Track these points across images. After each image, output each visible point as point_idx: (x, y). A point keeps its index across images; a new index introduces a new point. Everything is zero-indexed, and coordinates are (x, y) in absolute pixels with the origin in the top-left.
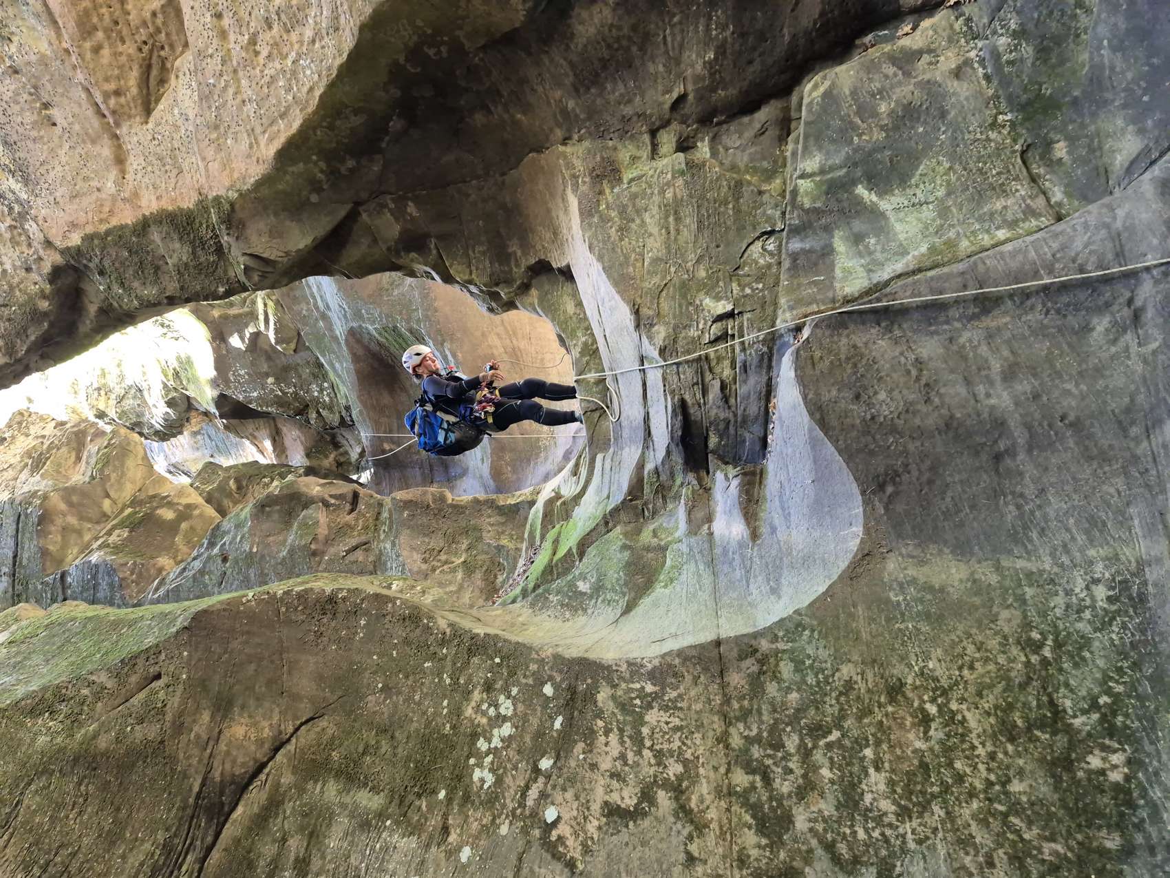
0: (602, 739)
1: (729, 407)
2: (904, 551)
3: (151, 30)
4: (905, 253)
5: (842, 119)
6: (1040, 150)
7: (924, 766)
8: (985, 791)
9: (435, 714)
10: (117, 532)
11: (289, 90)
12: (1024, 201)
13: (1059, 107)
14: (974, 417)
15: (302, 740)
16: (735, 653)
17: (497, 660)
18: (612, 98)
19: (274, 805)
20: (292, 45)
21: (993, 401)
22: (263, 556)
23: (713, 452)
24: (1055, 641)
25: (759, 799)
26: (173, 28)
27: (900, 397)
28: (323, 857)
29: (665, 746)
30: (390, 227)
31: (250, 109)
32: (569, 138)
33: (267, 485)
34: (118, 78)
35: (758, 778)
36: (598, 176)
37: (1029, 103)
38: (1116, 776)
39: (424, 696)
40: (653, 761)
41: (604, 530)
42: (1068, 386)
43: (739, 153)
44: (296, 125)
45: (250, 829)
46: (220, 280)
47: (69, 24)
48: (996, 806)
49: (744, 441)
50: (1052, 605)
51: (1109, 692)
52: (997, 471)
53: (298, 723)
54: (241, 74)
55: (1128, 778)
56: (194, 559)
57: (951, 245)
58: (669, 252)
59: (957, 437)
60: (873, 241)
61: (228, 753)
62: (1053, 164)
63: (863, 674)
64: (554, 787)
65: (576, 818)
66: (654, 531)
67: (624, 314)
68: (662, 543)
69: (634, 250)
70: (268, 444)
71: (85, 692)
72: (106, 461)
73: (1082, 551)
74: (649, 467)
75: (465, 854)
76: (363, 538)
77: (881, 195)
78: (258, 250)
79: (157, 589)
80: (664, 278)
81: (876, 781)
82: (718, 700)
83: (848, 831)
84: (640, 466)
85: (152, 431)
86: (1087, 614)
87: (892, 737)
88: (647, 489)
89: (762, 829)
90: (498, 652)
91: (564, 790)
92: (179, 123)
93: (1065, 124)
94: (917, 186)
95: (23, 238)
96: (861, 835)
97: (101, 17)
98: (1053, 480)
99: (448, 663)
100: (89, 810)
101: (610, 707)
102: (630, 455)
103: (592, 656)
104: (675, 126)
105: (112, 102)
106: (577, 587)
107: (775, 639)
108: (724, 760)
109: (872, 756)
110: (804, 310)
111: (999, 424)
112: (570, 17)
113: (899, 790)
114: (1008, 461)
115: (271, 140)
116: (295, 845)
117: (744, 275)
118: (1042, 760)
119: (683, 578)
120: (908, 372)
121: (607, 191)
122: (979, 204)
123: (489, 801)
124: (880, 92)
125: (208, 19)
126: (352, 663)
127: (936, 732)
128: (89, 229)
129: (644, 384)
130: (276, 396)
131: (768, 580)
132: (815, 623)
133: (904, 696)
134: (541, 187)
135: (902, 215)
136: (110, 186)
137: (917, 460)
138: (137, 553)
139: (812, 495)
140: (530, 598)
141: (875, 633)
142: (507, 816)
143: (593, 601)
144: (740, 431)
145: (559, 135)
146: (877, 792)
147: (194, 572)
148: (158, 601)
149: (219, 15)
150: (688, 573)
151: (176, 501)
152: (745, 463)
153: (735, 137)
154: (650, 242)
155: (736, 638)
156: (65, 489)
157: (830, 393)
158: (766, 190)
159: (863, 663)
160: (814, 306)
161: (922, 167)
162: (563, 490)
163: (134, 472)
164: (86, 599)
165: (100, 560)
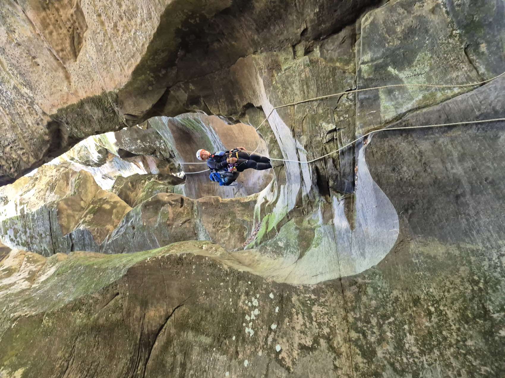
0: (296, 317)
1: (337, 169)
2: (417, 239)
3: (72, 22)
4: (412, 99)
5: (380, 35)
6: (473, 48)
7: (430, 333)
8: (456, 344)
9: (227, 304)
10: (88, 216)
11: (134, 46)
12: (466, 73)
13: (482, 27)
14: (446, 178)
15: (177, 315)
16: (348, 283)
17: (250, 283)
18: (274, 33)
19: (169, 342)
20: (132, 26)
21: (454, 171)
22: (148, 227)
23: (331, 187)
24: (485, 280)
25: (362, 344)
26: (80, 20)
27: (412, 169)
28: (191, 363)
29: (322, 321)
30: (183, 96)
31: (118, 54)
32: (257, 51)
33: (144, 183)
34: (62, 44)
35: (361, 335)
36: (271, 69)
37: (468, 25)
39: (222, 297)
40: (317, 327)
41: (287, 220)
42: (489, 164)
43: (333, 53)
44: (139, 60)
45: (161, 352)
46: (116, 124)
47: (38, 24)
48: (461, 350)
49: (344, 183)
50: (483, 265)
52: (457, 203)
53: (174, 308)
54: (112, 40)
56: (121, 227)
59: (439, 188)
60: (397, 93)
61: (149, 322)
62: (480, 55)
63: (402, 294)
64: (278, 336)
65: (288, 350)
66: (309, 221)
67: (287, 131)
68: (313, 227)
69: (290, 102)
70: (141, 164)
72: (79, 185)
73: (496, 241)
74: (304, 194)
75: (246, 363)
76: (188, 218)
77: (399, 71)
78: (130, 112)
80: (304, 114)
81: (410, 339)
82: (342, 302)
83: (399, 359)
84: (300, 193)
85: (94, 163)
86: (499, 270)
87: (416, 321)
88: (304, 203)
89: (364, 355)
90: (250, 279)
91: (282, 338)
92: (90, 60)
93: (485, 35)
94: (416, 66)
95: (34, 112)
96: (405, 360)
97: (50, 19)
98: (483, 208)
99: (230, 283)
100: (100, 347)
101: (297, 304)
102: (296, 187)
103: (288, 282)
104: (303, 42)
105: (61, 54)
106: (278, 244)
107: (364, 278)
108: (346, 327)
109: (408, 329)
110: (367, 128)
111: (458, 182)
113: (420, 343)
114: (462, 199)
115: (129, 67)
116: (180, 358)
117: (339, 111)
118: (480, 332)
119: (323, 243)
120: (416, 158)
121: (276, 75)
122: (445, 74)
123: (253, 342)
124: (397, 21)
125: (95, 17)
126: (192, 284)
127: (434, 319)
128: (60, 107)
129: (299, 159)
130: (142, 148)
131: (360, 249)
132: (381, 272)
133: (421, 304)
134: (246, 71)
135: (410, 80)
136: (65, 89)
137: (422, 198)
138: (97, 224)
139: (376, 212)
140: (259, 247)
141: (407, 277)
142: (261, 348)
143: (286, 251)
144: (343, 179)
145: (252, 50)
146: (411, 343)
147: (122, 233)
148: (109, 245)
149: (99, 15)
150: (325, 241)
151: (109, 200)
152: (346, 193)
153: (331, 45)
154: (297, 98)
155: (348, 277)
156: (65, 199)
157: (381, 168)
158: (347, 70)
159: (402, 289)
160: (372, 126)
161: (418, 57)
162: (268, 199)
163: (91, 188)
164: (81, 244)
165: (84, 229)
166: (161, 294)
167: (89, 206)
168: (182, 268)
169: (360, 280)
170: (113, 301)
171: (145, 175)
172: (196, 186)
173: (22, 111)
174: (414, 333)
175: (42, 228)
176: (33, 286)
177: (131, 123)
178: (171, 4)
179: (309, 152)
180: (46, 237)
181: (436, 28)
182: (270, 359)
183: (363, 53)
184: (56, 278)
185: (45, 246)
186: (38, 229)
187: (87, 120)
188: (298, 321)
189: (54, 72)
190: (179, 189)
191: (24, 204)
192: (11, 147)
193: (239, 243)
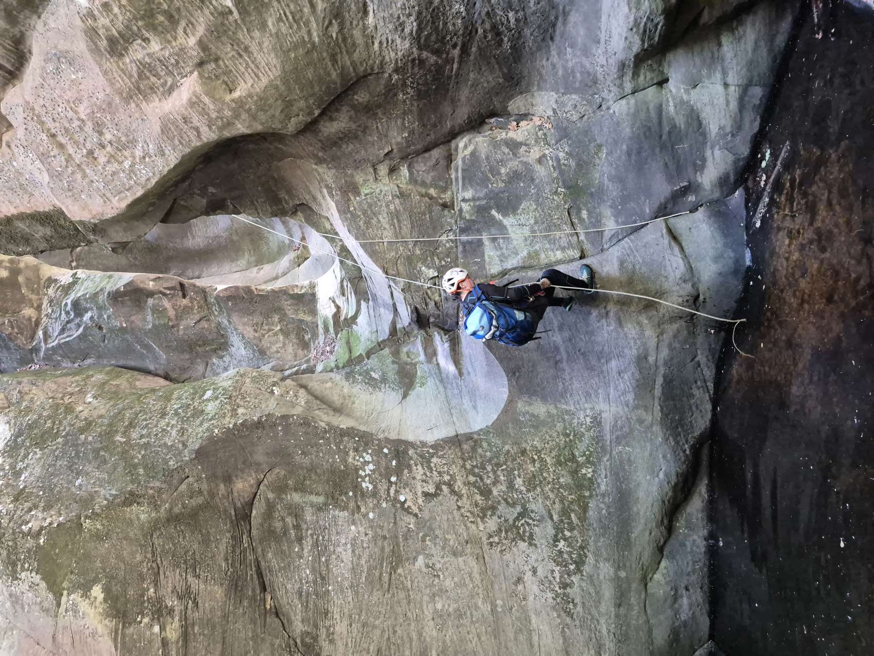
0: (415, 467)
1: (439, 310)
2: (524, 399)
4: (517, 254)
5: (482, 173)
6: (575, 211)
7: (534, 476)
8: (552, 482)
9: (333, 461)
11: (130, 179)
12: (568, 236)
13: (585, 194)
15: (269, 479)
16: (464, 439)
17: (357, 439)
18: (347, 151)
19: (270, 507)
20: (126, 157)
22: (133, 329)
24: (574, 434)
25: (479, 485)
28: (306, 523)
29: (442, 470)
30: (200, 202)
31: (99, 185)
32: (321, 165)
35: (478, 479)
36: (345, 191)
37: (572, 187)
38: (589, 475)
39: (325, 454)
40: (438, 475)
41: (379, 349)
43: (425, 174)
44: (139, 193)
45: (265, 519)
46: (80, 241)
48: (556, 486)
49: (447, 321)
50: (573, 422)
51: (589, 450)
52: (556, 368)
53: (264, 473)
54: (84, 167)
55: (592, 476)
56: (68, 323)
58: (397, 239)
60: (501, 242)
61: (239, 496)
62: (581, 220)
63: (512, 447)
64: (400, 488)
65: (412, 499)
66: (407, 353)
68: (413, 362)
69: (377, 236)
71: (151, 491)
73: (583, 404)
74: (399, 326)
75: (371, 515)
76: (202, 314)
77: (504, 216)
78: (119, 240)
79: (46, 340)
80: (397, 253)
82: (460, 454)
83: (511, 495)
84: (394, 324)
86: (584, 426)
87: (523, 467)
88: (399, 334)
89: (482, 494)
91: (404, 488)
93: (586, 203)
94: (521, 215)
96: (515, 496)
98: (575, 375)
99: (332, 440)
101: (415, 456)
102: (387, 315)
104: (387, 162)
106: (371, 375)
108: (465, 474)
109: (517, 474)
113: (526, 484)
114: (560, 365)
116: (289, 520)
117: (440, 253)
118: (569, 471)
119: (429, 384)
121: (353, 199)
122: (549, 232)
123: (374, 495)
124: (501, 161)
126: (281, 446)
127: (537, 465)
129: (392, 293)
131: (471, 401)
132: (494, 431)
133: (526, 453)
135: (514, 229)
139: (486, 369)
140: (343, 373)
141: (516, 433)
142: (384, 501)
143: (383, 385)
144: (445, 318)
147: (75, 334)
150: (431, 383)
152: (450, 333)
154: (385, 233)
155: (464, 434)
159: (512, 444)
161: (523, 205)
162: (340, 305)
166: (244, 463)
168: (265, 432)
169: (476, 436)
170: (184, 486)
174: (522, 476)
179: (408, 295)
181: (542, 179)
182: (396, 509)
183: (463, 189)
187: (20, 238)
188: (418, 471)
193: (300, 352)
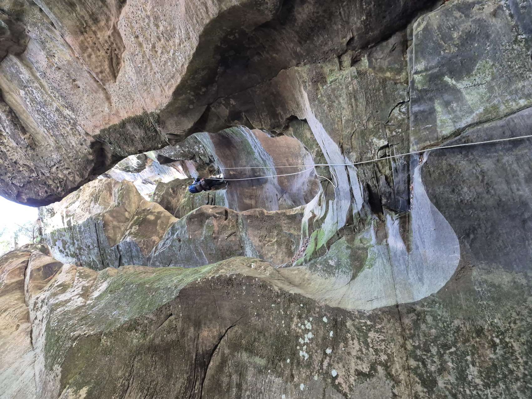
0: (351, 342)
1: (390, 187)
2: (480, 266)
3: (109, 44)
4: (472, 112)
5: (434, 42)
8: (523, 378)
9: (279, 326)
10: (134, 227)
11: (174, 66)
14: (511, 200)
15: (230, 335)
16: (405, 311)
17: (302, 305)
18: (317, 44)
19: (223, 362)
20: (171, 47)
21: (521, 193)
22: (194, 240)
23: (384, 205)
25: (422, 372)
26: (118, 41)
27: (474, 190)
28: (247, 384)
29: (379, 347)
30: (225, 111)
31: (158, 76)
32: (300, 63)
33: (185, 189)
34: (100, 66)
35: (420, 363)
36: (315, 81)
39: (274, 318)
40: (374, 353)
41: (337, 238)
43: (382, 61)
44: (179, 80)
45: (217, 372)
46: (158, 143)
47: (76, 48)
48: (529, 385)
49: (399, 201)
52: (524, 228)
53: (226, 329)
54: (151, 61)
56: (167, 239)
57: (495, 107)
58: (354, 116)
59: (504, 211)
60: (455, 105)
61: (203, 342)
63: (464, 324)
64: (334, 361)
65: (344, 376)
66: (361, 239)
67: (335, 147)
68: (365, 246)
69: (337, 116)
70: (180, 168)
71: (146, 321)
72: (122, 196)
74: (355, 211)
75: (302, 387)
76: (233, 231)
77: (457, 80)
78: (173, 132)
79: (155, 252)
80: (352, 129)
82: (400, 330)
83: (462, 390)
84: (351, 210)
85: (133, 169)
87: (479, 352)
88: (355, 221)
89: (424, 384)
90: (301, 302)
91: (338, 363)
92: (129, 81)
94: (476, 75)
95: (77, 132)
97: (88, 43)
99: (282, 305)
100: (158, 367)
101: (352, 329)
102: (346, 204)
103: (342, 306)
104: (350, 52)
105: (100, 76)
106: (329, 263)
107: (423, 306)
108: (405, 355)
109: (470, 360)
110: (422, 145)
111: (524, 204)
112: (294, 12)
113: (484, 375)
114: (529, 224)
115: (169, 88)
116: (235, 377)
117: (391, 125)
119: (377, 265)
120: (478, 177)
121: (321, 88)
122: (509, 85)
123: (308, 365)
124: (453, 27)
125: (133, 39)
126: (243, 304)
127: (499, 351)
128: (102, 128)
129: (348, 176)
130: (181, 153)
131: (417, 273)
132: (441, 301)
133: (484, 334)
134: (288, 84)
135: (469, 90)
136: (106, 110)
137: (485, 222)
138: (144, 236)
139: (435, 235)
140: (309, 264)
141: (469, 306)
142: (316, 373)
143: (337, 271)
144: (397, 197)
145: (294, 62)
146: (474, 375)
147: (168, 246)
148: (157, 257)
149: (137, 37)
150: (379, 263)
151: (153, 211)
152: (401, 212)
153: (380, 53)
154: (344, 112)
155: (405, 304)
156: (110, 211)
157: (439, 190)
158: (398, 79)
159: (464, 319)
160: (428, 142)
161: (478, 65)
162: (316, 213)
163: (134, 198)
164: (128, 256)
165: (131, 241)
166: (213, 314)
167: (133, 218)
168: (233, 289)
169: (418, 308)
170: (167, 322)
171: (185, 180)
172: (238, 192)
173: (65, 132)
174: (477, 364)
175: (89, 240)
176: (88, 302)
177: (174, 143)
178: (209, 23)
179: (359, 169)
180: (93, 249)
181: (498, 32)
182: (327, 384)
183: (416, 62)
184: (109, 295)
185: (93, 257)
186: (85, 241)
187: (129, 140)
188: (354, 346)
189: (94, 94)
190: (221, 195)
191: (70, 216)
192: (57, 168)
193: (286, 258)
